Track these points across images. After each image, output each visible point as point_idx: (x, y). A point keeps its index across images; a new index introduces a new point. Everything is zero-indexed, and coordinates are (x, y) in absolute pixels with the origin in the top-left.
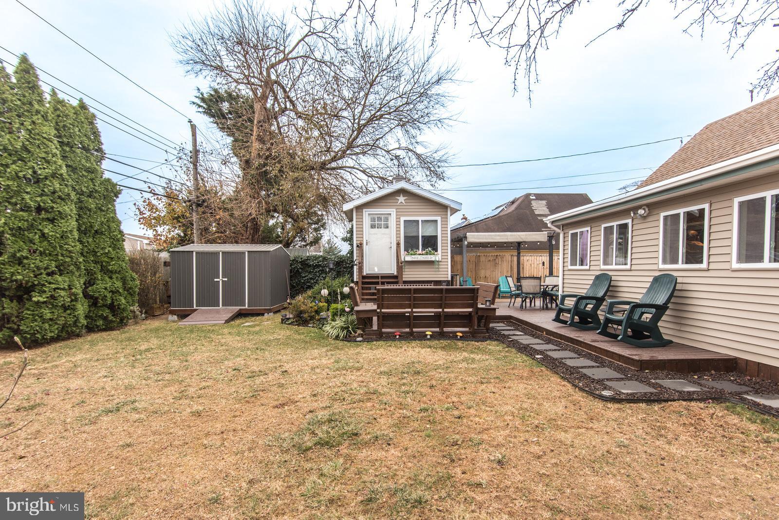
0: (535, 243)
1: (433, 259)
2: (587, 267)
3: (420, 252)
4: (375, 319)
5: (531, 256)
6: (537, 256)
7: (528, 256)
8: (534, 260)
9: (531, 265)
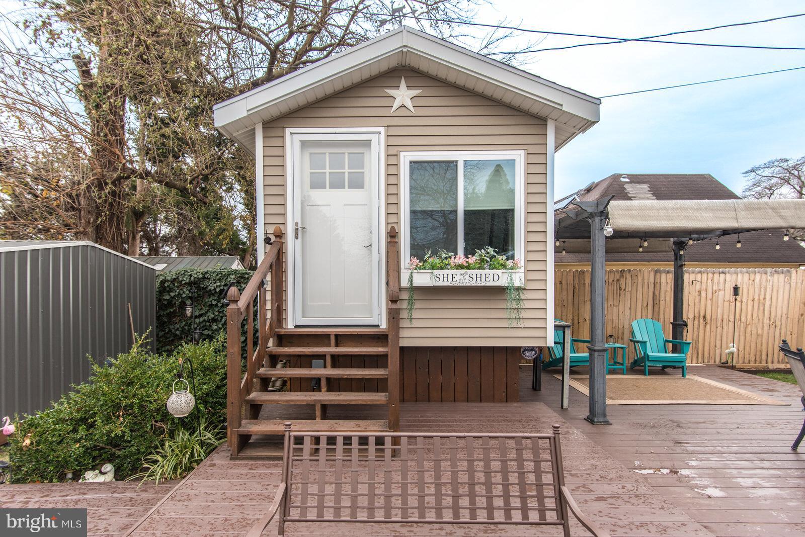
1: (503, 282)
3: (460, 258)
5: (700, 272)
6: (714, 273)
7: (693, 273)
8: (707, 283)
9: (700, 292)
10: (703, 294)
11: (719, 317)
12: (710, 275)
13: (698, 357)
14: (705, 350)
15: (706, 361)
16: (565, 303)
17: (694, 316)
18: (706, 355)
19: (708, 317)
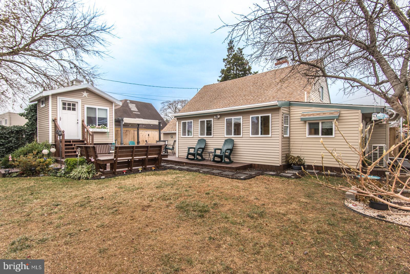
0: (150, 125)
1: (106, 131)
2: (192, 136)
3: (97, 126)
4: (108, 165)
5: (142, 131)
6: (145, 131)
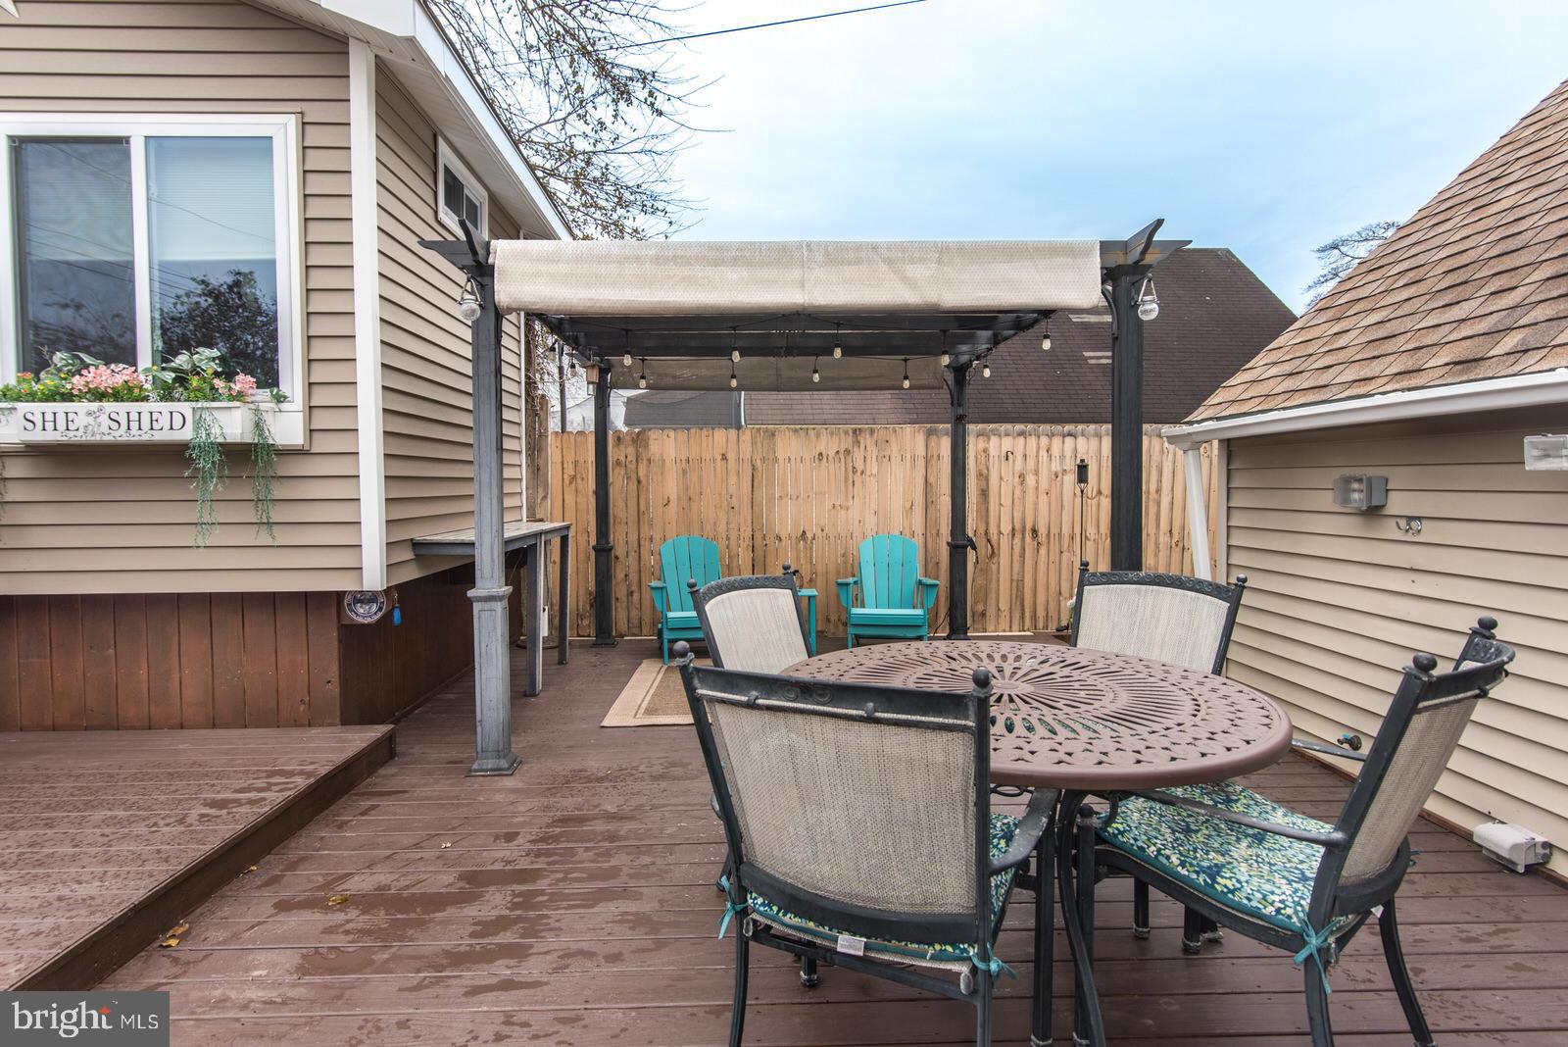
5: (1022, 434)
6: (1051, 435)
7: (1007, 435)
8: (1037, 456)
9: (1022, 476)
10: (1030, 480)
11: (1066, 531)
12: (1044, 440)
13: (1023, 617)
14: (1038, 601)
15: (1040, 624)
16: (734, 502)
17: (1013, 529)
18: (1041, 613)
19: (1042, 531)
